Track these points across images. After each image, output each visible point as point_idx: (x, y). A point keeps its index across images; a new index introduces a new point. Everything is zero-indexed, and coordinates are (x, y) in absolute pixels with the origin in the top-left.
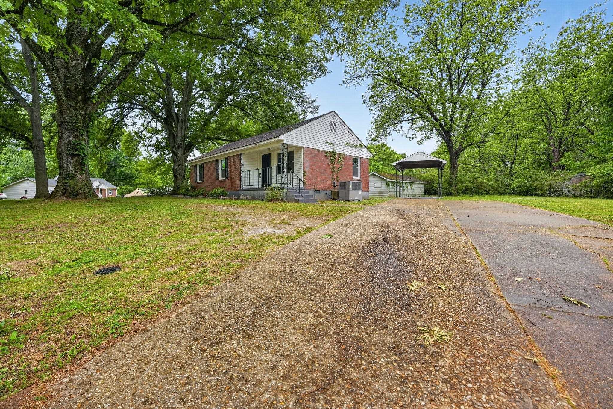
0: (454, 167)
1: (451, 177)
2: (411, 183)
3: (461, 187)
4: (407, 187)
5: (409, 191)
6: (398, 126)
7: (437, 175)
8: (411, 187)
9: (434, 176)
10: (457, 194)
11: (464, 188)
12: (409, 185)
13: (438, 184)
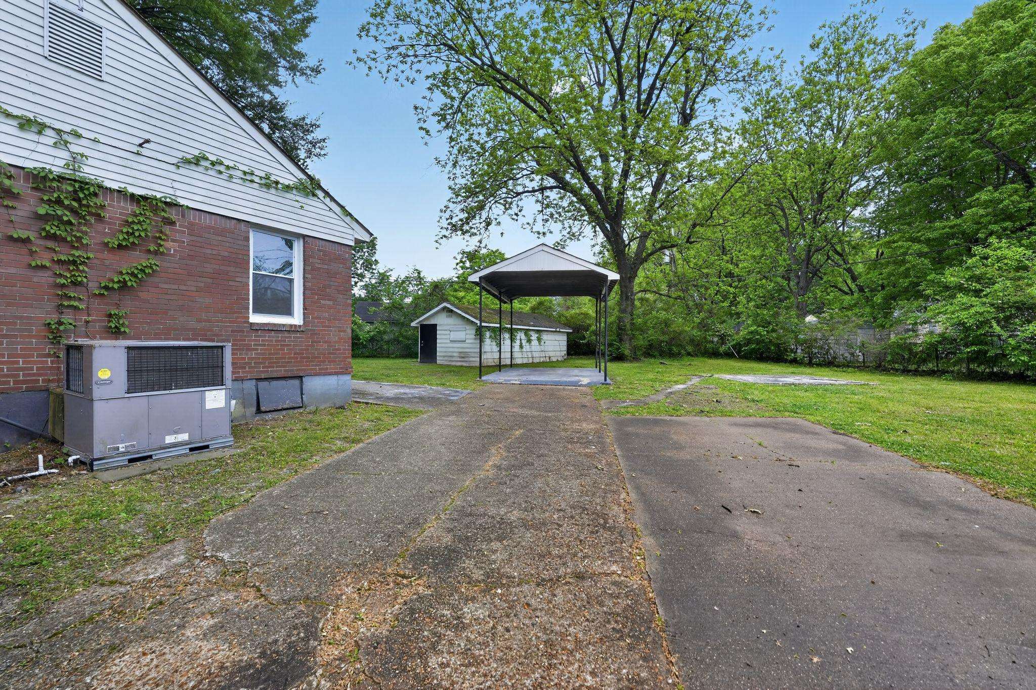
0: (627, 298)
1: (620, 319)
2: (538, 331)
3: (641, 341)
4: (529, 341)
5: (534, 348)
6: (514, 206)
7: (592, 313)
8: (539, 339)
9: (586, 315)
10: (635, 359)
11: (646, 343)
12: (534, 336)
13: (595, 333)
